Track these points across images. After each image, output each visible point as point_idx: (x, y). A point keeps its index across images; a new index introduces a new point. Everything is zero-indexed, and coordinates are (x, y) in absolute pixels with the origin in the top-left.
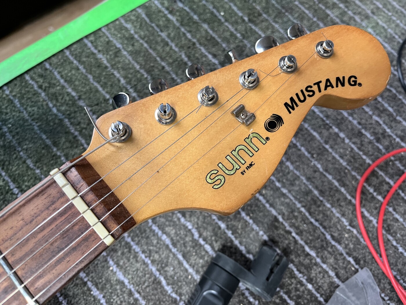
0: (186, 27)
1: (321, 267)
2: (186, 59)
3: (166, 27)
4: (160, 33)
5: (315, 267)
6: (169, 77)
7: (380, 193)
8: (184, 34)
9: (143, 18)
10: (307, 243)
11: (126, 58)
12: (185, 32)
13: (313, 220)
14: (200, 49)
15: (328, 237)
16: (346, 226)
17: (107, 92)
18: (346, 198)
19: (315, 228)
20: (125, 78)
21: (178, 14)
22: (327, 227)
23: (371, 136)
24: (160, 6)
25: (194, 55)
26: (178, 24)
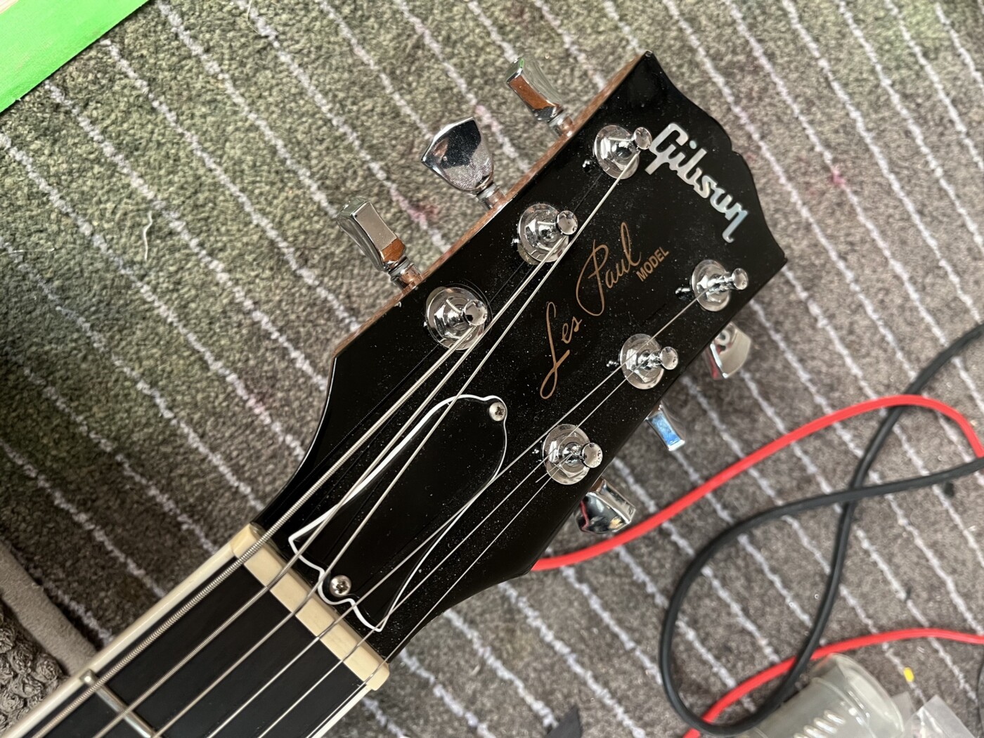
5: (707, 601)
23: (875, 311)
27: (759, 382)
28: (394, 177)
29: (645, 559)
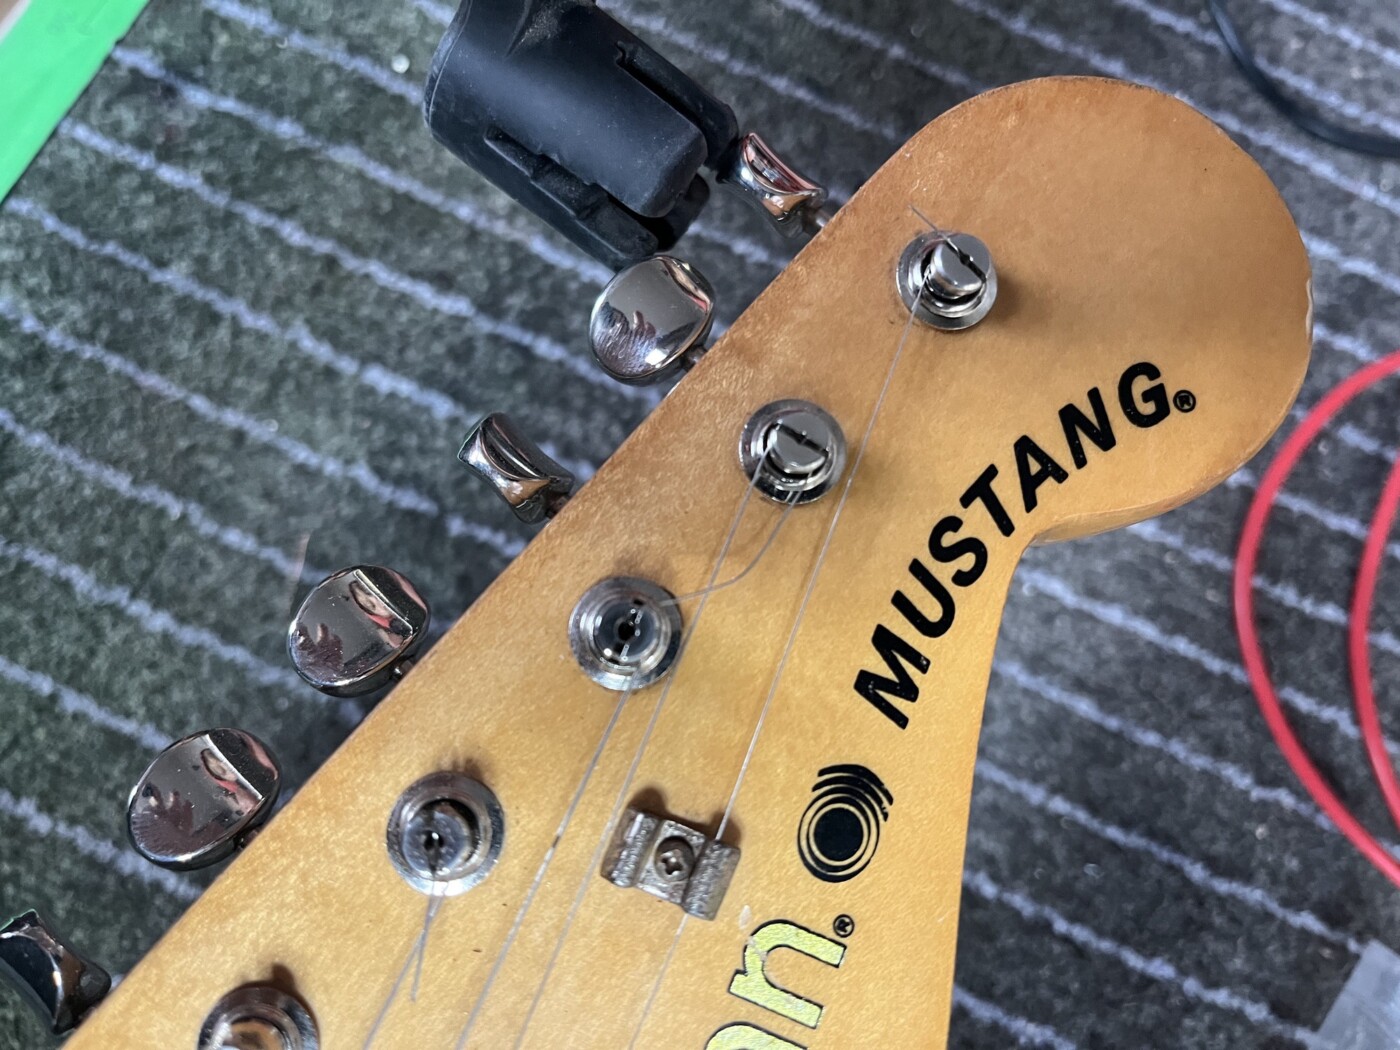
0: (265, 198)
1: (1212, 1007)
2: (323, 352)
3: (174, 233)
4: (157, 276)
5: (1188, 1022)
6: (283, 470)
7: (1324, 595)
8: (269, 233)
9: (53, 235)
10: (1123, 939)
11: (52, 462)
12: (270, 221)
13: (1113, 833)
14: (367, 277)
15: (1197, 872)
16: (1246, 793)
17: (32, 667)
18: (1206, 676)
19: (1133, 861)
20: (87, 557)
21: (200, 146)
22: (1176, 830)
24: (104, 145)
25: (351, 316)
26: (220, 200)
27: (1066, 575)
28: (271, 535)
29: (1021, 994)
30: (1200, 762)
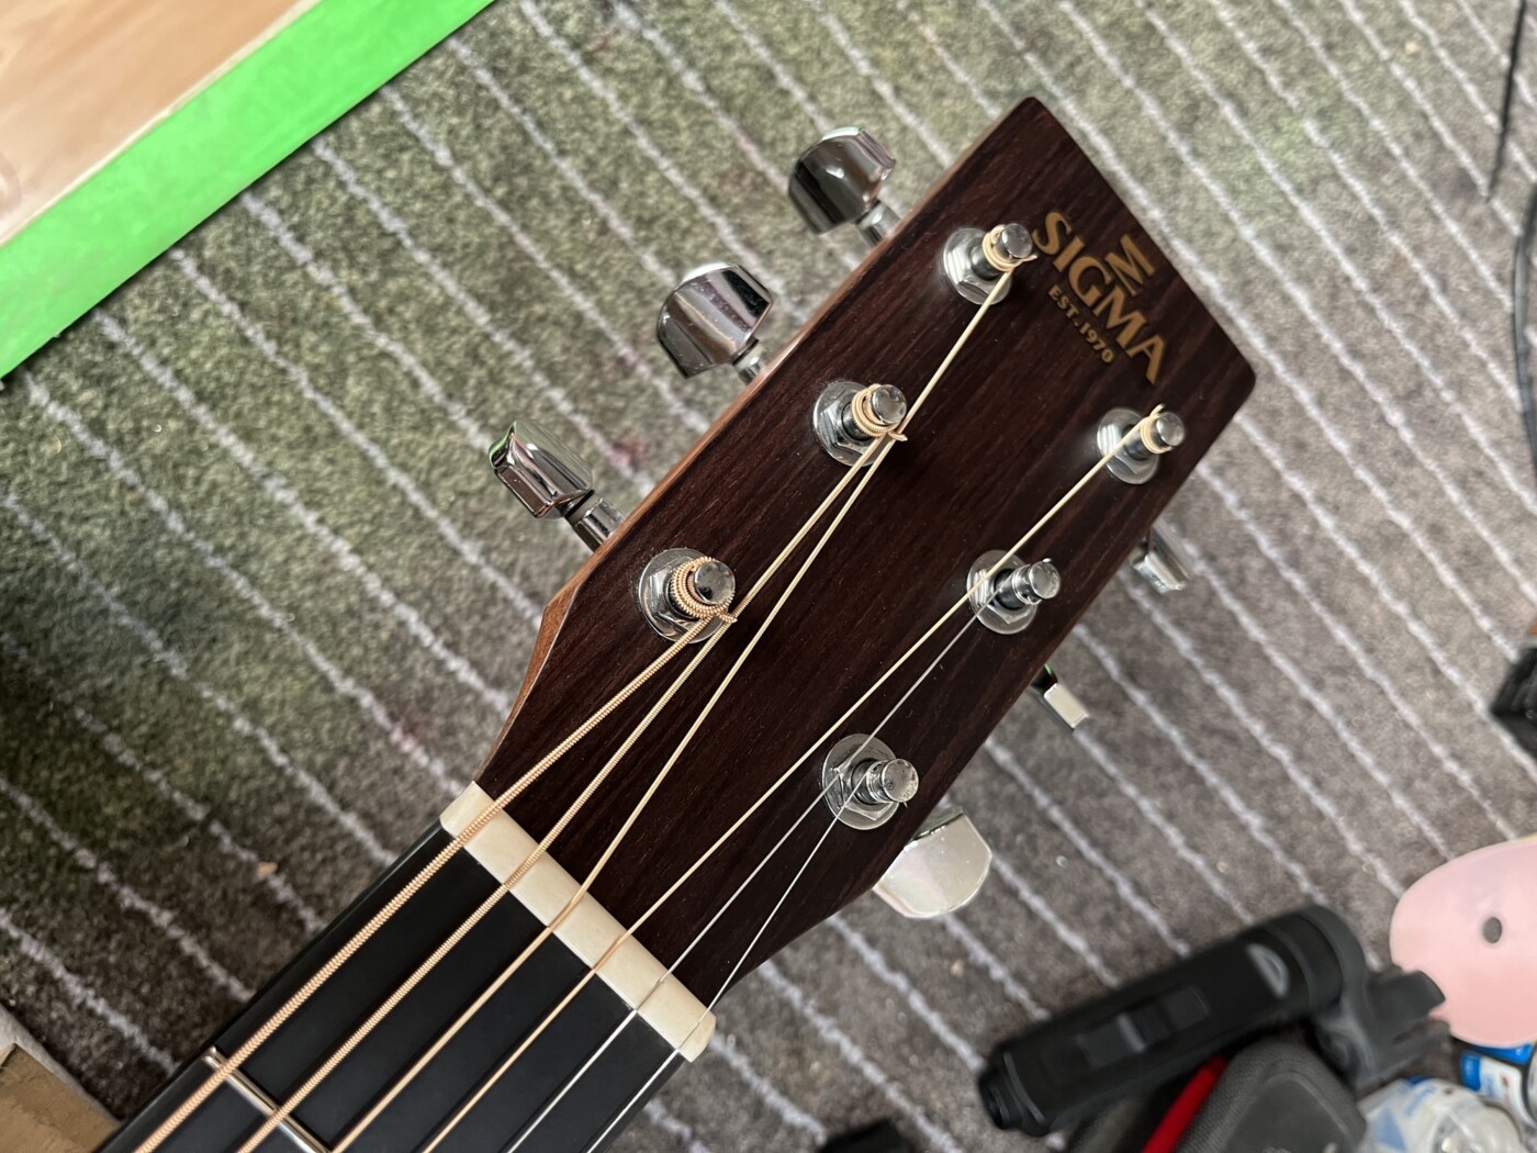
8: (650, 164)
10: (1063, 918)
12: (653, 153)
13: (1083, 844)
14: (715, 226)
15: (1125, 889)
21: (620, 67)
26: (622, 114)
27: (1119, 657)
28: (583, 407)
30: (1156, 819)
